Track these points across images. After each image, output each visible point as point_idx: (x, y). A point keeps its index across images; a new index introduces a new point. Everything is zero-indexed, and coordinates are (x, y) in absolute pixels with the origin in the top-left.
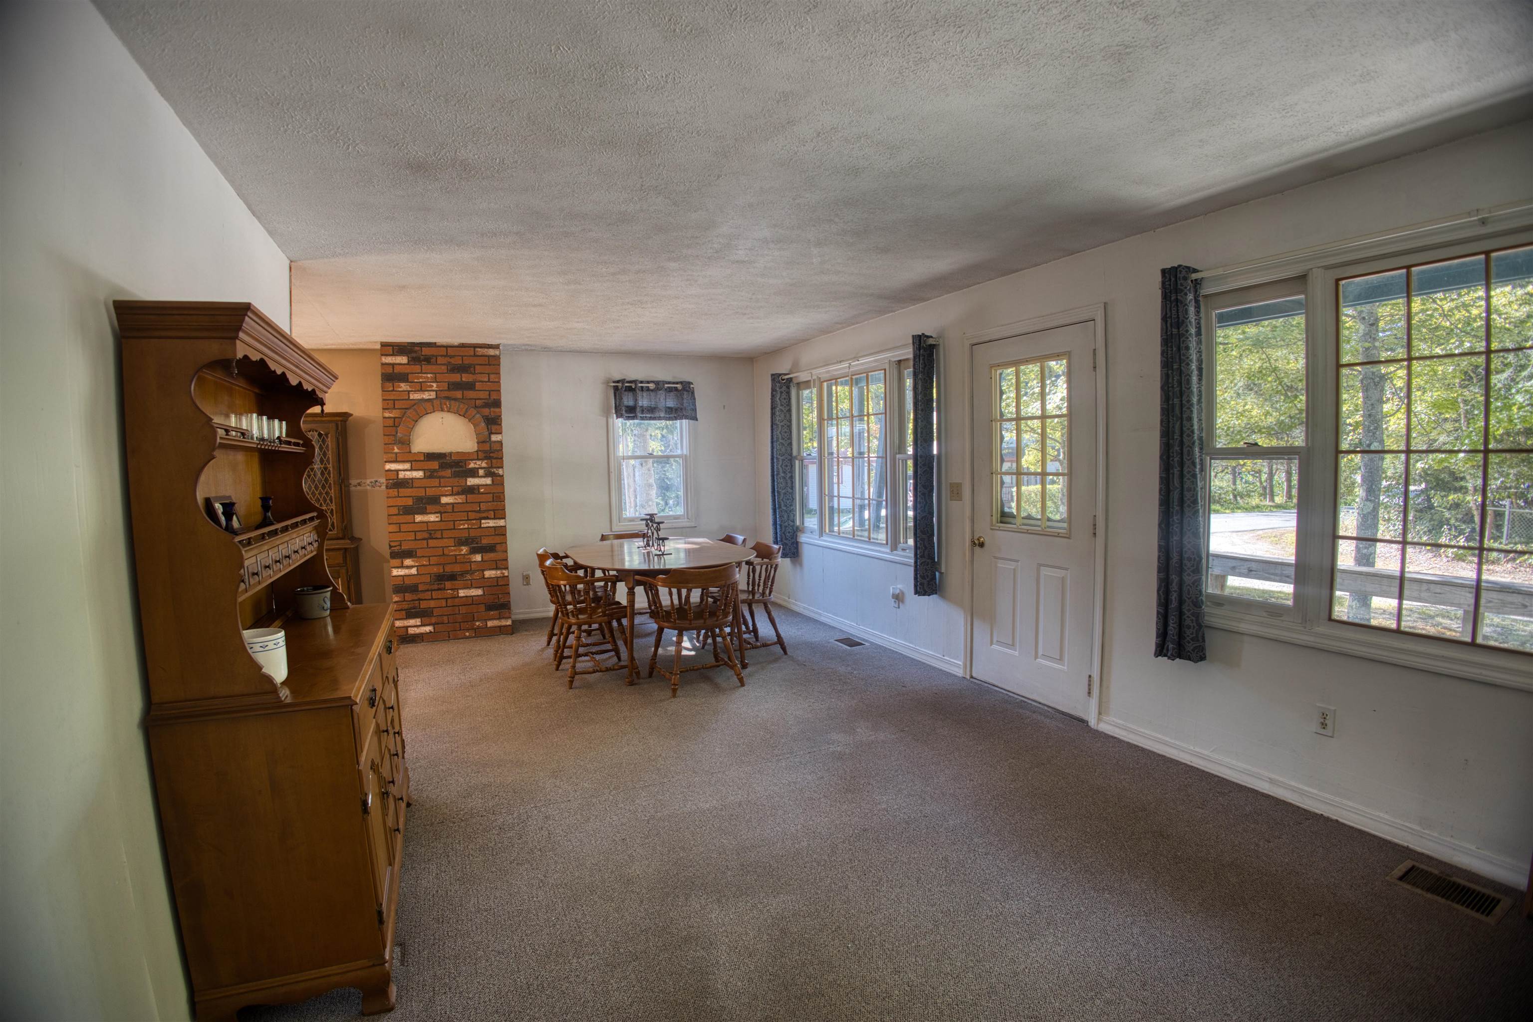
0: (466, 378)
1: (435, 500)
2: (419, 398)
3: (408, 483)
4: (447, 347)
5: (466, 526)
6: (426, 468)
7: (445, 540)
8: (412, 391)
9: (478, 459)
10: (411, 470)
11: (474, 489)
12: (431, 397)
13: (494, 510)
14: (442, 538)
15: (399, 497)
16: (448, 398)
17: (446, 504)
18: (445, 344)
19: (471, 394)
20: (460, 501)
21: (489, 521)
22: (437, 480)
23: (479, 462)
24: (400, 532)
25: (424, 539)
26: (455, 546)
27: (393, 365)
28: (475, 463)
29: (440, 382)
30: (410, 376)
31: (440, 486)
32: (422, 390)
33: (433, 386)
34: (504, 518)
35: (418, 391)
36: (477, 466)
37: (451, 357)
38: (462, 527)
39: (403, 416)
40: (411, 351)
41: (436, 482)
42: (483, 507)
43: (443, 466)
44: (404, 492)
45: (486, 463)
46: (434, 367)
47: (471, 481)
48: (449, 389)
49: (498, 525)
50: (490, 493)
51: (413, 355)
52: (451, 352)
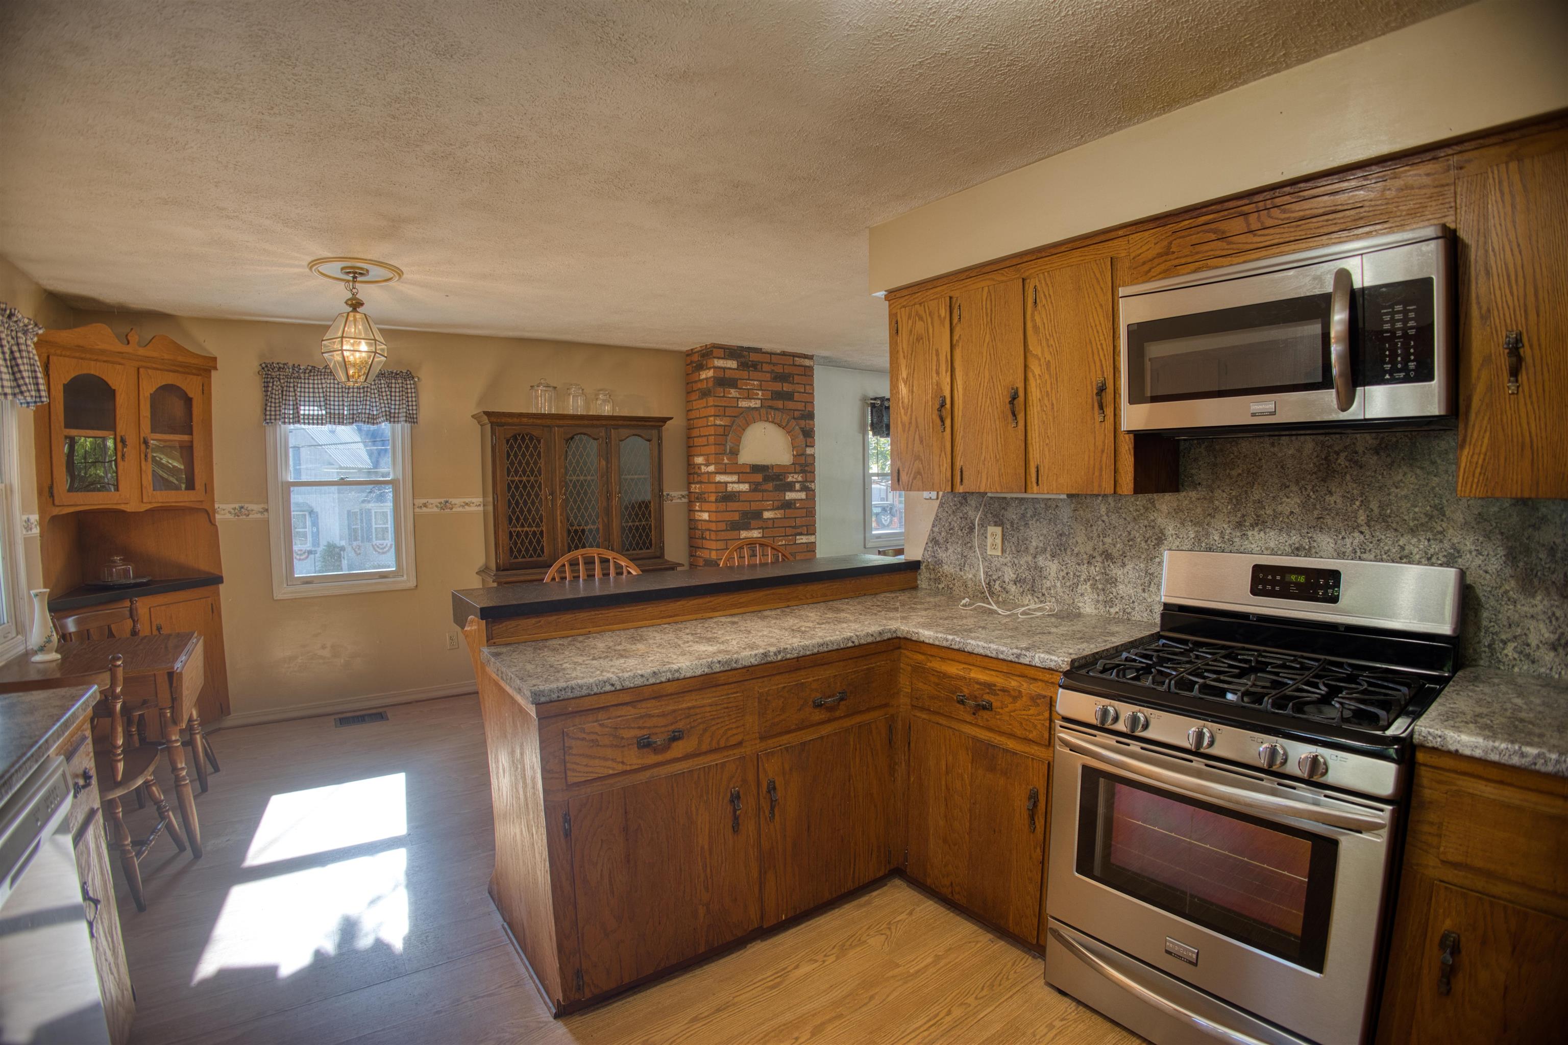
0: (787, 387)
1: (758, 515)
2: (746, 406)
3: (735, 496)
4: (771, 354)
5: (783, 542)
6: (751, 480)
8: (740, 398)
9: (795, 473)
10: (738, 482)
11: (791, 503)
12: (757, 406)
13: (807, 526)
15: (727, 511)
16: (771, 407)
17: (768, 519)
18: (769, 351)
19: (790, 405)
20: (779, 516)
21: (802, 537)
22: (761, 494)
23: (795, 476)
27: (724, 369)
28: (793, 477)
29: (765, 390)
30: (739, 382)
31: (763, 500)
32: (749, 398)
33: (758, 394)
34: (814, 534)
35: (746, 398)
36: (794, 480)
37: (775, 364)
38: (780, 543)
39: (732, 424)
40: (741, 356)
41: (758, 496)
42: (798, 522)
43: (767, 479)
44: (732, 506)
45: (802, 477)
46: (760, 374)
47: (790, 496)
48: (772, 399)
49: (810, 541)
50: (804, 508)
51: (743, 360)
52: (774, 359)
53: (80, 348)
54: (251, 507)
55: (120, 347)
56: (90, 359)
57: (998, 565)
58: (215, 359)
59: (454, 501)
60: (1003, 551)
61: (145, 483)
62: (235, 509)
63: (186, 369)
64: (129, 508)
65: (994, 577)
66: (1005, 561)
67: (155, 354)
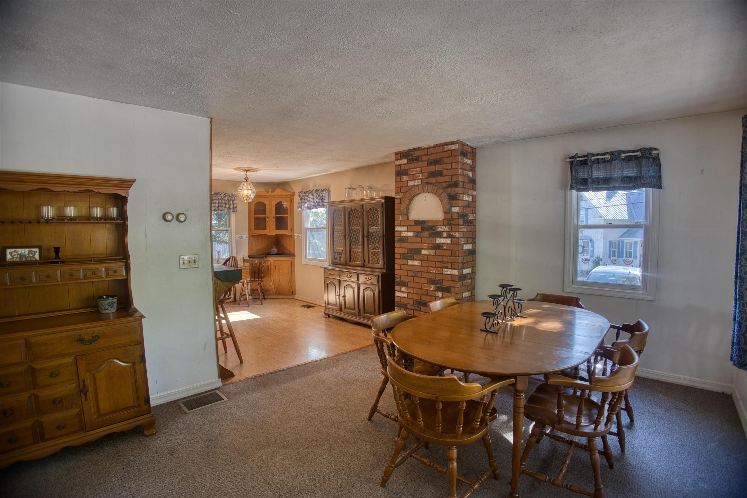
0: (438, 168)
1: (418, 252)
2: (413, 184)
3: (406, 239)
4: (427, 149)
5: (434, 271)
6: (415, 230)
7: (423, 279)
8: (409, 181)
9: (443, 225)
10: (408, 231)
11: (440, 246)
12: (419, 184)
13: (451, 263)
14: (421, 277)
15: (401, 248)
16: (428, 183)
17: (424, 255)
18: (426, 147)
19: (440, 179)
20: (432, 254)
21: (448, 270)
22: (420, 238)
23: (444, 227)
24: (401, 269)
25: (412, 276)
26: (428, 284)
27: (401, 165)
28: (442, 228)
29: (424, 173)
30: (408, 171)
31: (421, 243)
32: (414, 179)
33: (419, 176)
35: (412, 180)
36: (442, 230)
37: (430, 155)
38: (432, 272)
39: (405, 197)
40: (409, 155)
41: (419, 240)
42: (445, 259)
43: (424, 229)
45: (448, 228)
46: (420, 163)
47: (439, 241)
48: (428, 177)
49: (453, 274)
50: (449, 250)
51: (410, 157)
52: (430, 151)
54: (300, 235)
55: (267, 194)
56: (262, 198)
61: (274, 228)
62: (297, 236)
64: (270, 234)
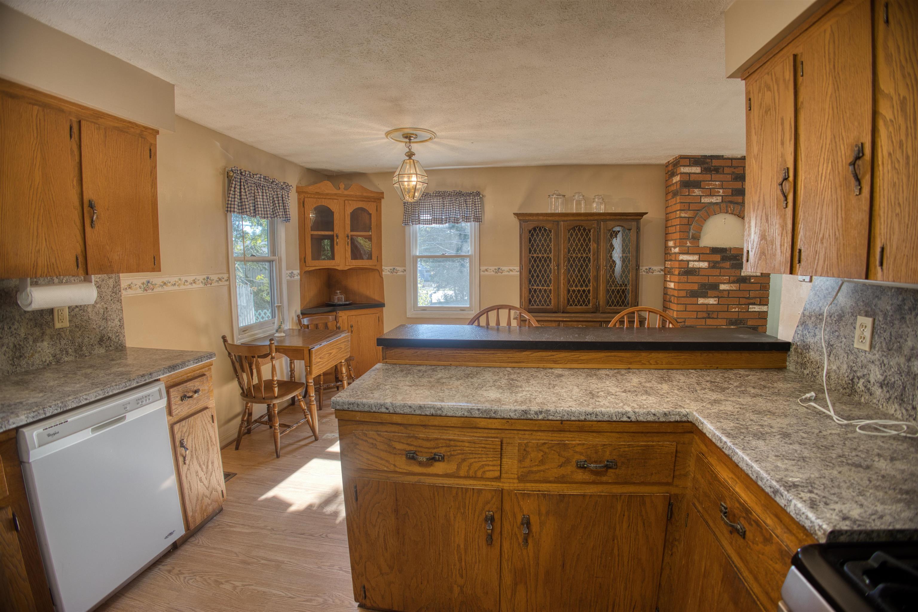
1: (715, 287)
2: (708, 201)
3: (696, 272)
4: (732, 159)
5: (737, 309)
6: (711, 260)
7: (719, 320)
8: (703, 196)
10: (699, 261)
11: (747, 279)
12: (718, 201)
13: (760, 298)
14: (717, 318)
15: (687, 282)
16: (731, 202)
17: (724, 290)
18: (730, 157)
20: (735, 289)
21: (755, 306)
22: (718, 270)
24: (686, 311)
25: (703, 318)
26: (727, 325)
27: (689, 174)
29: (726, 189)
30: (702, 183)
31: (720, 276)
32: (711, 195)
33: (720, 192)
34: (767, 305)
35: (708, 196)
37: (735, 167)
38: (733, 310)
39: (696, 216)
40: (704, 163)
41: (716, 272)
42: (752, 294)
43: (724, 259)
44: (692, 278)
46: (721, 176)
47: (746, 273)
48: (732, 195)
49: (762, 310)
50: (759, 283)
51: (706, 166)
52: (735, 163)
53: (317, 193)
54: (398, 268)
55: (335, 191)
56: (322, 198)
57: (865, 362)
58: (383, 193)
59: (503, 268)
60: (872, 346)
61: (347, 256)
62: (391, 269)
63: (368, 199)
64: (339, 268)
65: (859, 374)
66: (873, 358)
67: (352, 193)
